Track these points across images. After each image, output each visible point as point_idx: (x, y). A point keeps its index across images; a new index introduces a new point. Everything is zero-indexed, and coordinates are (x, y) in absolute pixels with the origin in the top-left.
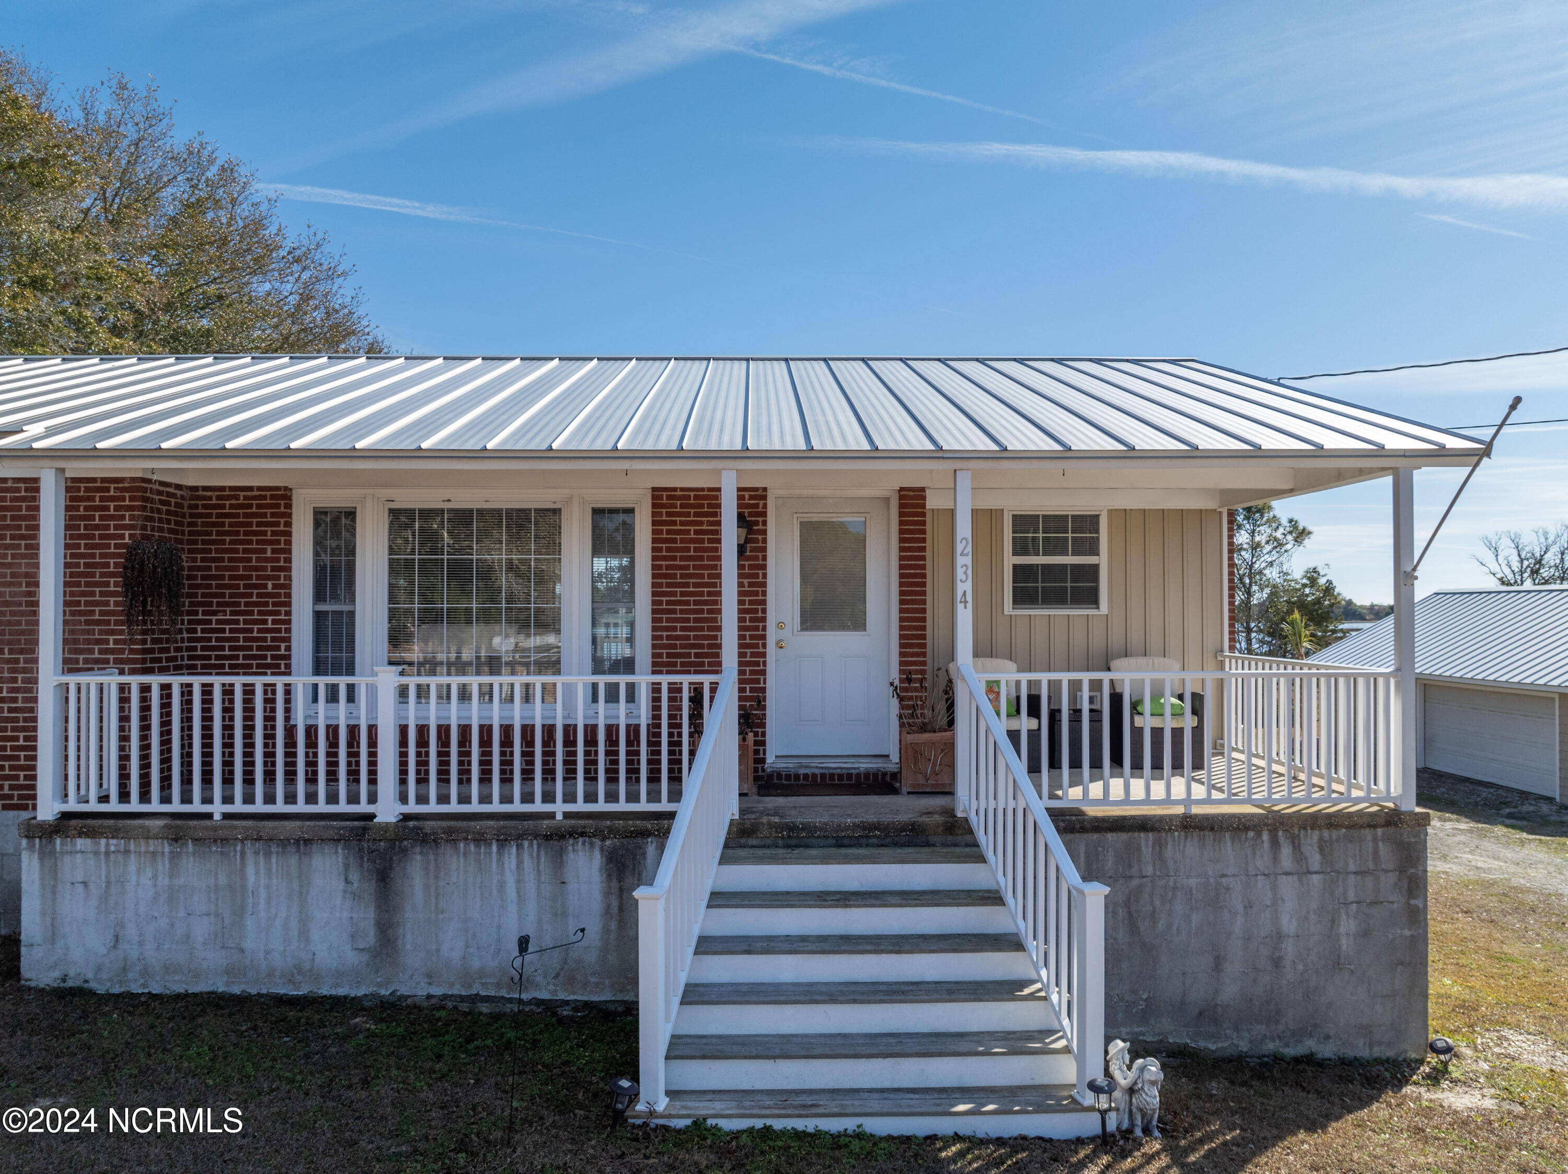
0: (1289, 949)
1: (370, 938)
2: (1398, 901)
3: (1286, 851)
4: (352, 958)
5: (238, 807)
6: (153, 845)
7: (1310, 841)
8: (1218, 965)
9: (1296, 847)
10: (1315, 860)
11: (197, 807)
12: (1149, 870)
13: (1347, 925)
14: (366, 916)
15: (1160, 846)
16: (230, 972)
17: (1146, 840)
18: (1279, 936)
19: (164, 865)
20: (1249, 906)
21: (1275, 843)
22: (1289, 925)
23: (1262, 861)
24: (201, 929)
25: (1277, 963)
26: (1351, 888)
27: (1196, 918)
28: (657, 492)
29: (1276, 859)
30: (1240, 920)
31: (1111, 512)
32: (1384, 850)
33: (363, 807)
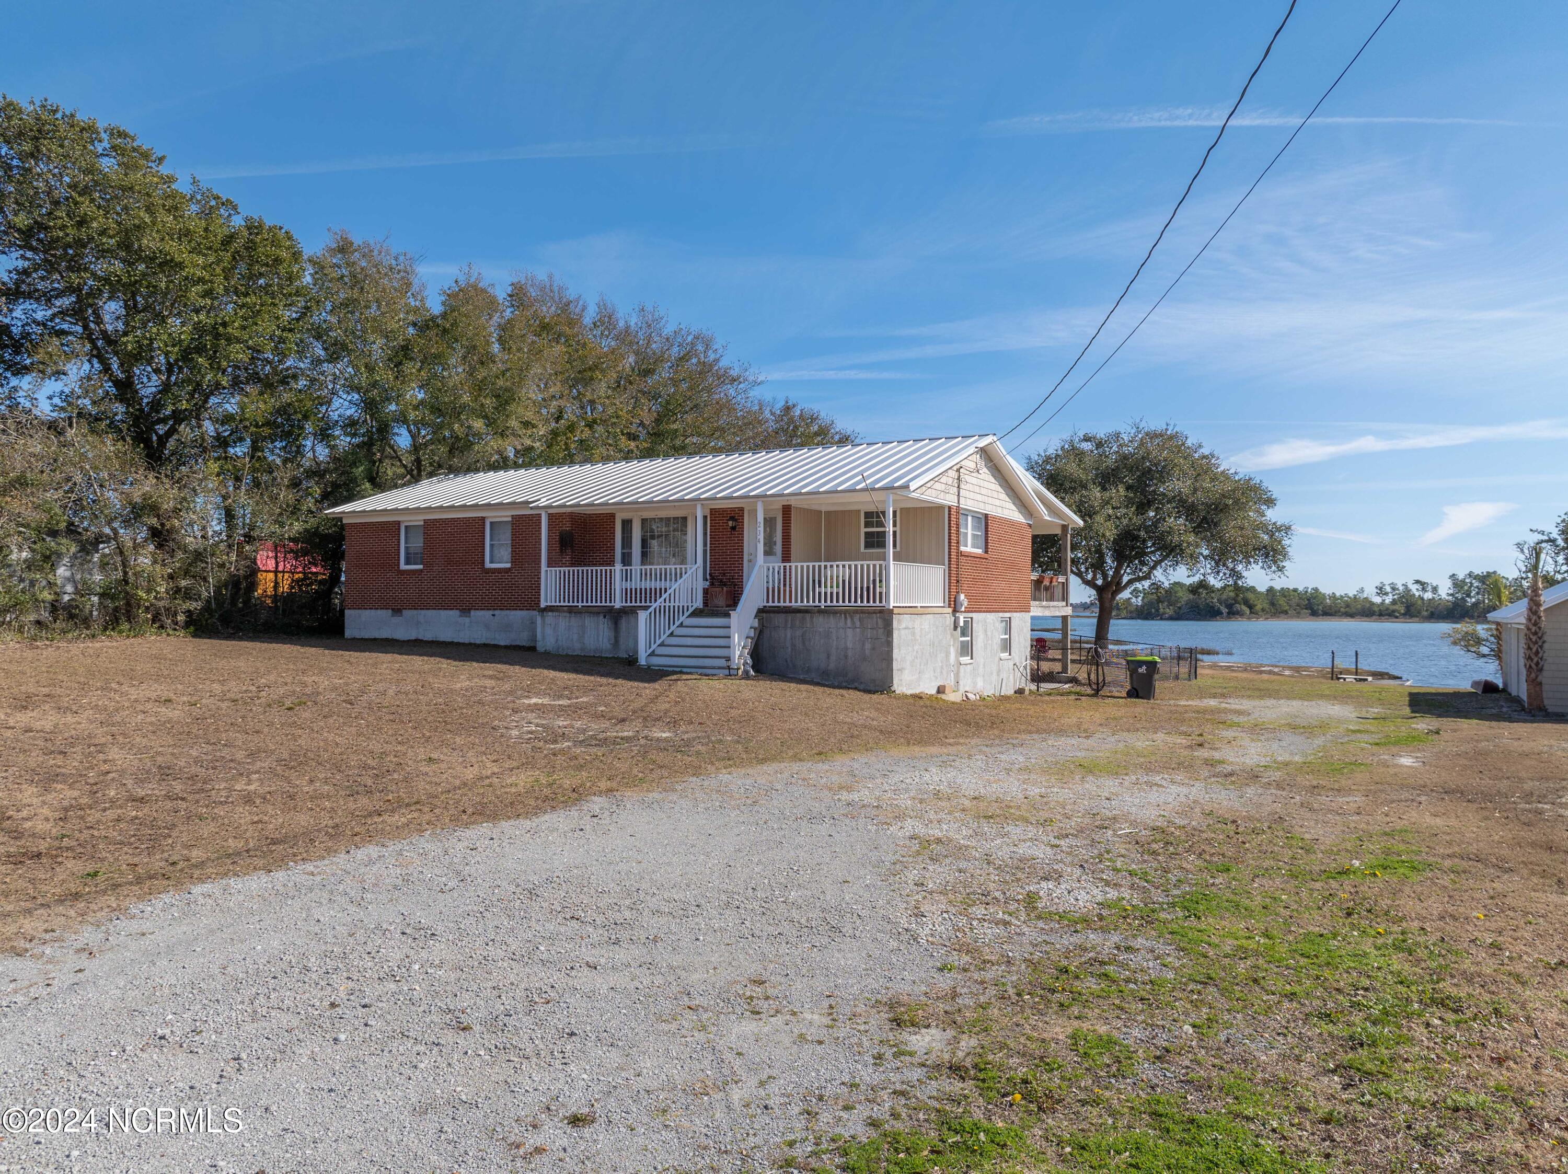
0: (850, 653)
1: (613, 641)
2: (884, 638)
3: (849, 621)
4: (609, 646)
5: (585, 604)
6: (565, 614)
7: (857, 618)
8: (828, 657)
9: (852, 619)
10: (858, 624)
11: (576, 604)
12: (808, 625)
13: (868, 646)
14: (612, 634)
15: (812, 618)
16: (582, 649)
17: (808, 616)
18: (847, 648)
19: (567, 619)
20: (838, 638)
21: (846, 618)
22: (850, 645)
23: (842, 624)
24: (575, 637)
25: (846, 657)
26: (869, 633)
27: (822, 641)
28: (711, 510)
29: (846, 623)
30: (835, 643)
31: (901, 509)
32: (880, 621)
33: (612, 604)
